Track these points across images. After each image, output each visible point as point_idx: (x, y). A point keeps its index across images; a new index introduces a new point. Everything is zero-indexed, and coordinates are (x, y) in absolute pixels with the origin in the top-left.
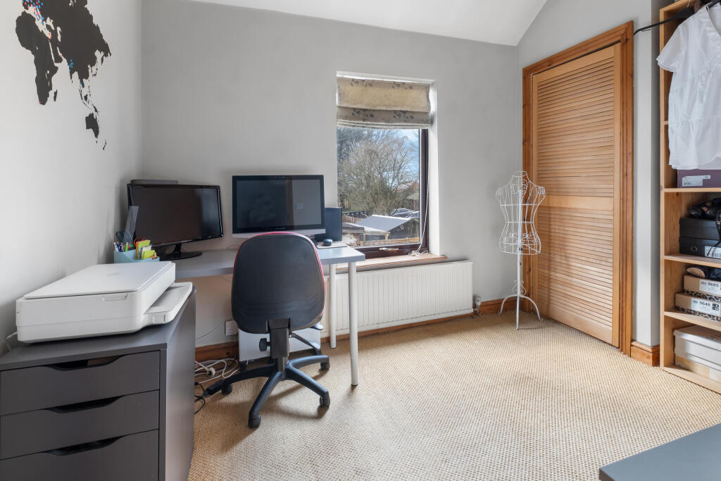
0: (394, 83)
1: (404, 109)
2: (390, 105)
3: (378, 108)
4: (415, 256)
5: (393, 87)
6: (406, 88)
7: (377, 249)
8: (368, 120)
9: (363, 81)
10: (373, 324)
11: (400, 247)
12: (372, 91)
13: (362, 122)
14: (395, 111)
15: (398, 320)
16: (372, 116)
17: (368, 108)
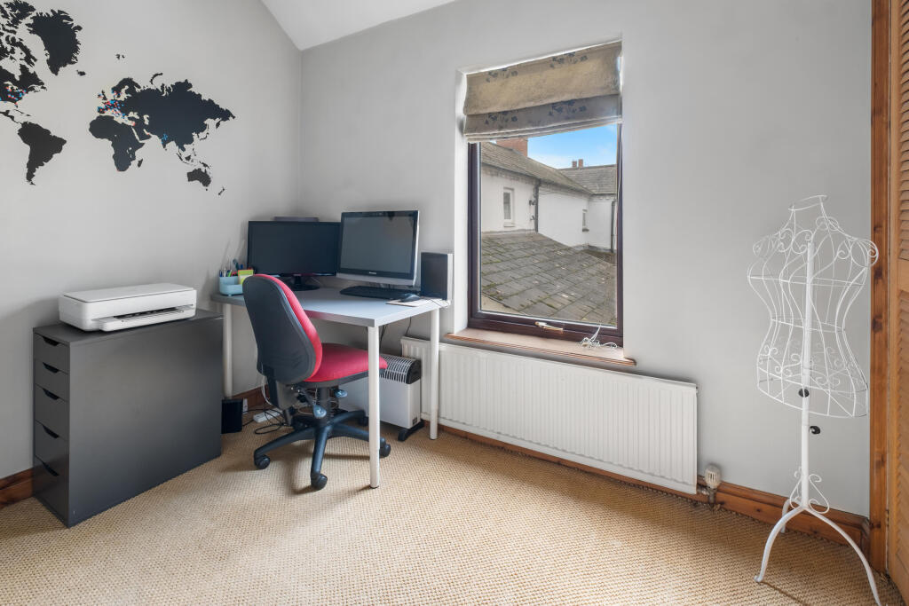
0: (554, 58)
1: (566, 97)
2: (540, 98)
3: (521, 106)
4: (590, 348)
5: (552, 66)
6: (575, 63)
7: (532, 322)
8: (506, 127)
9: (504, 70)
10: (493, 431)
11: (567, 327)
12: (514, 82)
13: (497, 132)
14: (554, 105)
15: (530, 442)
16: (514, 119)
17: (506, 109)
